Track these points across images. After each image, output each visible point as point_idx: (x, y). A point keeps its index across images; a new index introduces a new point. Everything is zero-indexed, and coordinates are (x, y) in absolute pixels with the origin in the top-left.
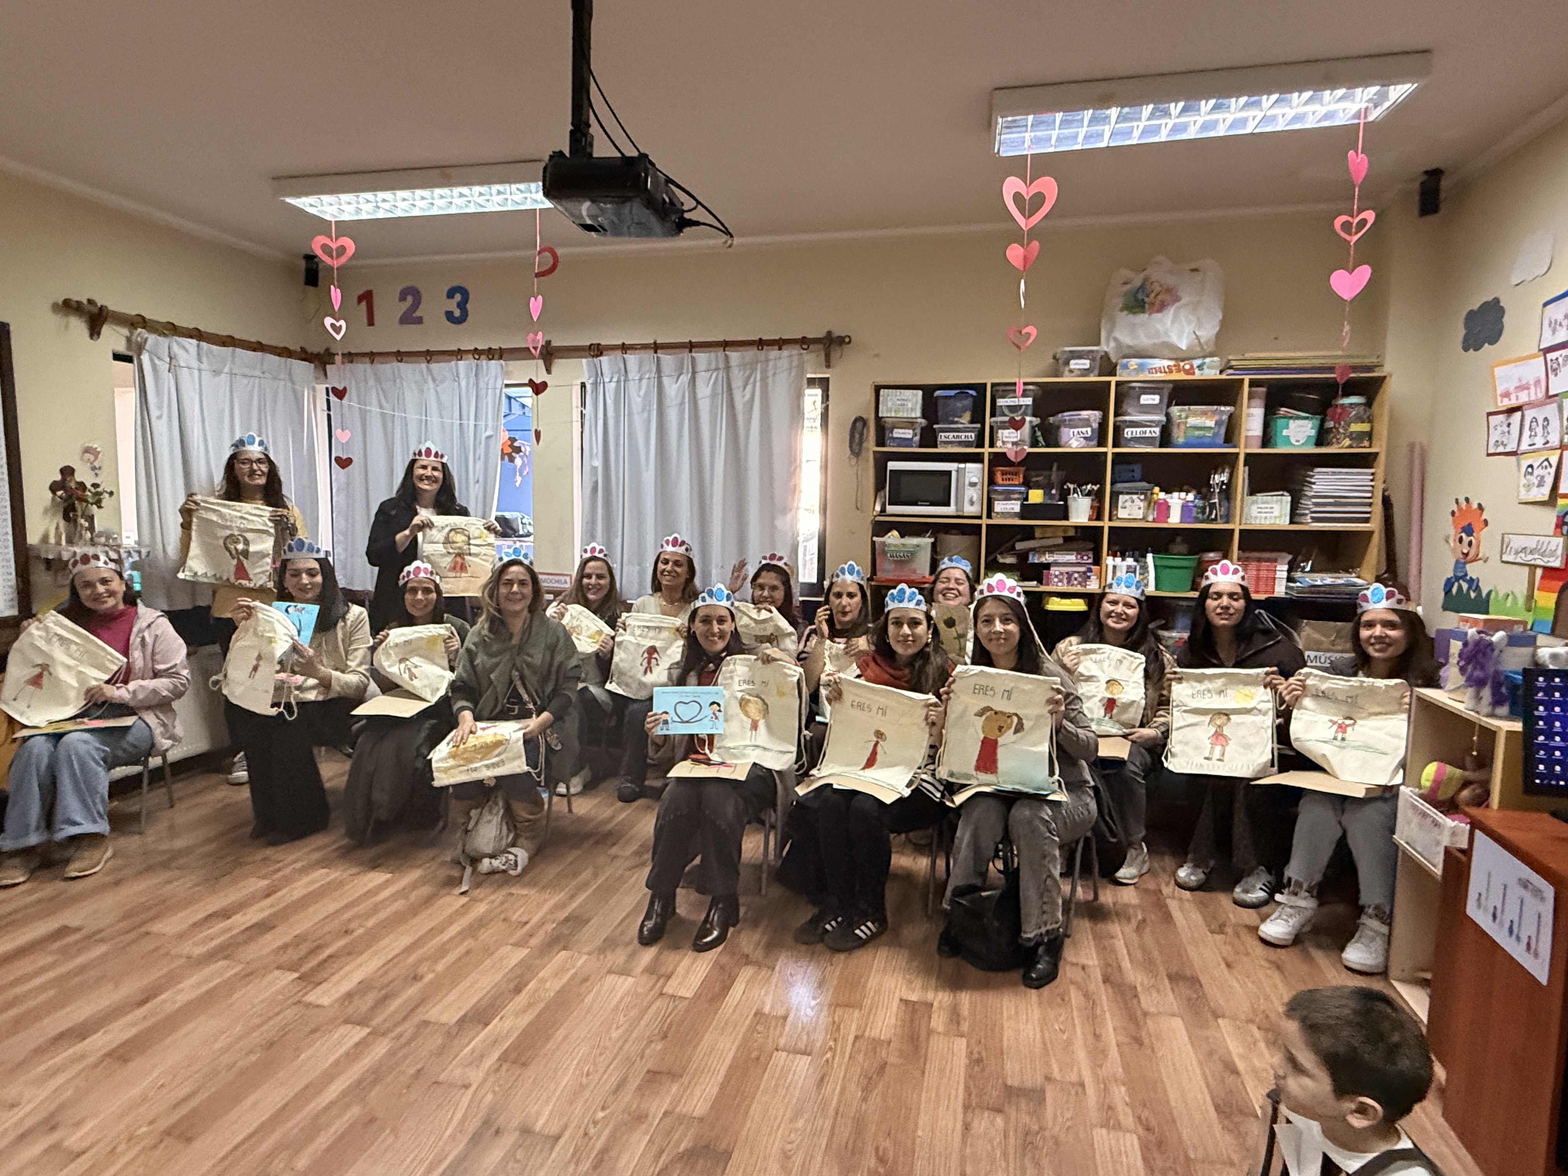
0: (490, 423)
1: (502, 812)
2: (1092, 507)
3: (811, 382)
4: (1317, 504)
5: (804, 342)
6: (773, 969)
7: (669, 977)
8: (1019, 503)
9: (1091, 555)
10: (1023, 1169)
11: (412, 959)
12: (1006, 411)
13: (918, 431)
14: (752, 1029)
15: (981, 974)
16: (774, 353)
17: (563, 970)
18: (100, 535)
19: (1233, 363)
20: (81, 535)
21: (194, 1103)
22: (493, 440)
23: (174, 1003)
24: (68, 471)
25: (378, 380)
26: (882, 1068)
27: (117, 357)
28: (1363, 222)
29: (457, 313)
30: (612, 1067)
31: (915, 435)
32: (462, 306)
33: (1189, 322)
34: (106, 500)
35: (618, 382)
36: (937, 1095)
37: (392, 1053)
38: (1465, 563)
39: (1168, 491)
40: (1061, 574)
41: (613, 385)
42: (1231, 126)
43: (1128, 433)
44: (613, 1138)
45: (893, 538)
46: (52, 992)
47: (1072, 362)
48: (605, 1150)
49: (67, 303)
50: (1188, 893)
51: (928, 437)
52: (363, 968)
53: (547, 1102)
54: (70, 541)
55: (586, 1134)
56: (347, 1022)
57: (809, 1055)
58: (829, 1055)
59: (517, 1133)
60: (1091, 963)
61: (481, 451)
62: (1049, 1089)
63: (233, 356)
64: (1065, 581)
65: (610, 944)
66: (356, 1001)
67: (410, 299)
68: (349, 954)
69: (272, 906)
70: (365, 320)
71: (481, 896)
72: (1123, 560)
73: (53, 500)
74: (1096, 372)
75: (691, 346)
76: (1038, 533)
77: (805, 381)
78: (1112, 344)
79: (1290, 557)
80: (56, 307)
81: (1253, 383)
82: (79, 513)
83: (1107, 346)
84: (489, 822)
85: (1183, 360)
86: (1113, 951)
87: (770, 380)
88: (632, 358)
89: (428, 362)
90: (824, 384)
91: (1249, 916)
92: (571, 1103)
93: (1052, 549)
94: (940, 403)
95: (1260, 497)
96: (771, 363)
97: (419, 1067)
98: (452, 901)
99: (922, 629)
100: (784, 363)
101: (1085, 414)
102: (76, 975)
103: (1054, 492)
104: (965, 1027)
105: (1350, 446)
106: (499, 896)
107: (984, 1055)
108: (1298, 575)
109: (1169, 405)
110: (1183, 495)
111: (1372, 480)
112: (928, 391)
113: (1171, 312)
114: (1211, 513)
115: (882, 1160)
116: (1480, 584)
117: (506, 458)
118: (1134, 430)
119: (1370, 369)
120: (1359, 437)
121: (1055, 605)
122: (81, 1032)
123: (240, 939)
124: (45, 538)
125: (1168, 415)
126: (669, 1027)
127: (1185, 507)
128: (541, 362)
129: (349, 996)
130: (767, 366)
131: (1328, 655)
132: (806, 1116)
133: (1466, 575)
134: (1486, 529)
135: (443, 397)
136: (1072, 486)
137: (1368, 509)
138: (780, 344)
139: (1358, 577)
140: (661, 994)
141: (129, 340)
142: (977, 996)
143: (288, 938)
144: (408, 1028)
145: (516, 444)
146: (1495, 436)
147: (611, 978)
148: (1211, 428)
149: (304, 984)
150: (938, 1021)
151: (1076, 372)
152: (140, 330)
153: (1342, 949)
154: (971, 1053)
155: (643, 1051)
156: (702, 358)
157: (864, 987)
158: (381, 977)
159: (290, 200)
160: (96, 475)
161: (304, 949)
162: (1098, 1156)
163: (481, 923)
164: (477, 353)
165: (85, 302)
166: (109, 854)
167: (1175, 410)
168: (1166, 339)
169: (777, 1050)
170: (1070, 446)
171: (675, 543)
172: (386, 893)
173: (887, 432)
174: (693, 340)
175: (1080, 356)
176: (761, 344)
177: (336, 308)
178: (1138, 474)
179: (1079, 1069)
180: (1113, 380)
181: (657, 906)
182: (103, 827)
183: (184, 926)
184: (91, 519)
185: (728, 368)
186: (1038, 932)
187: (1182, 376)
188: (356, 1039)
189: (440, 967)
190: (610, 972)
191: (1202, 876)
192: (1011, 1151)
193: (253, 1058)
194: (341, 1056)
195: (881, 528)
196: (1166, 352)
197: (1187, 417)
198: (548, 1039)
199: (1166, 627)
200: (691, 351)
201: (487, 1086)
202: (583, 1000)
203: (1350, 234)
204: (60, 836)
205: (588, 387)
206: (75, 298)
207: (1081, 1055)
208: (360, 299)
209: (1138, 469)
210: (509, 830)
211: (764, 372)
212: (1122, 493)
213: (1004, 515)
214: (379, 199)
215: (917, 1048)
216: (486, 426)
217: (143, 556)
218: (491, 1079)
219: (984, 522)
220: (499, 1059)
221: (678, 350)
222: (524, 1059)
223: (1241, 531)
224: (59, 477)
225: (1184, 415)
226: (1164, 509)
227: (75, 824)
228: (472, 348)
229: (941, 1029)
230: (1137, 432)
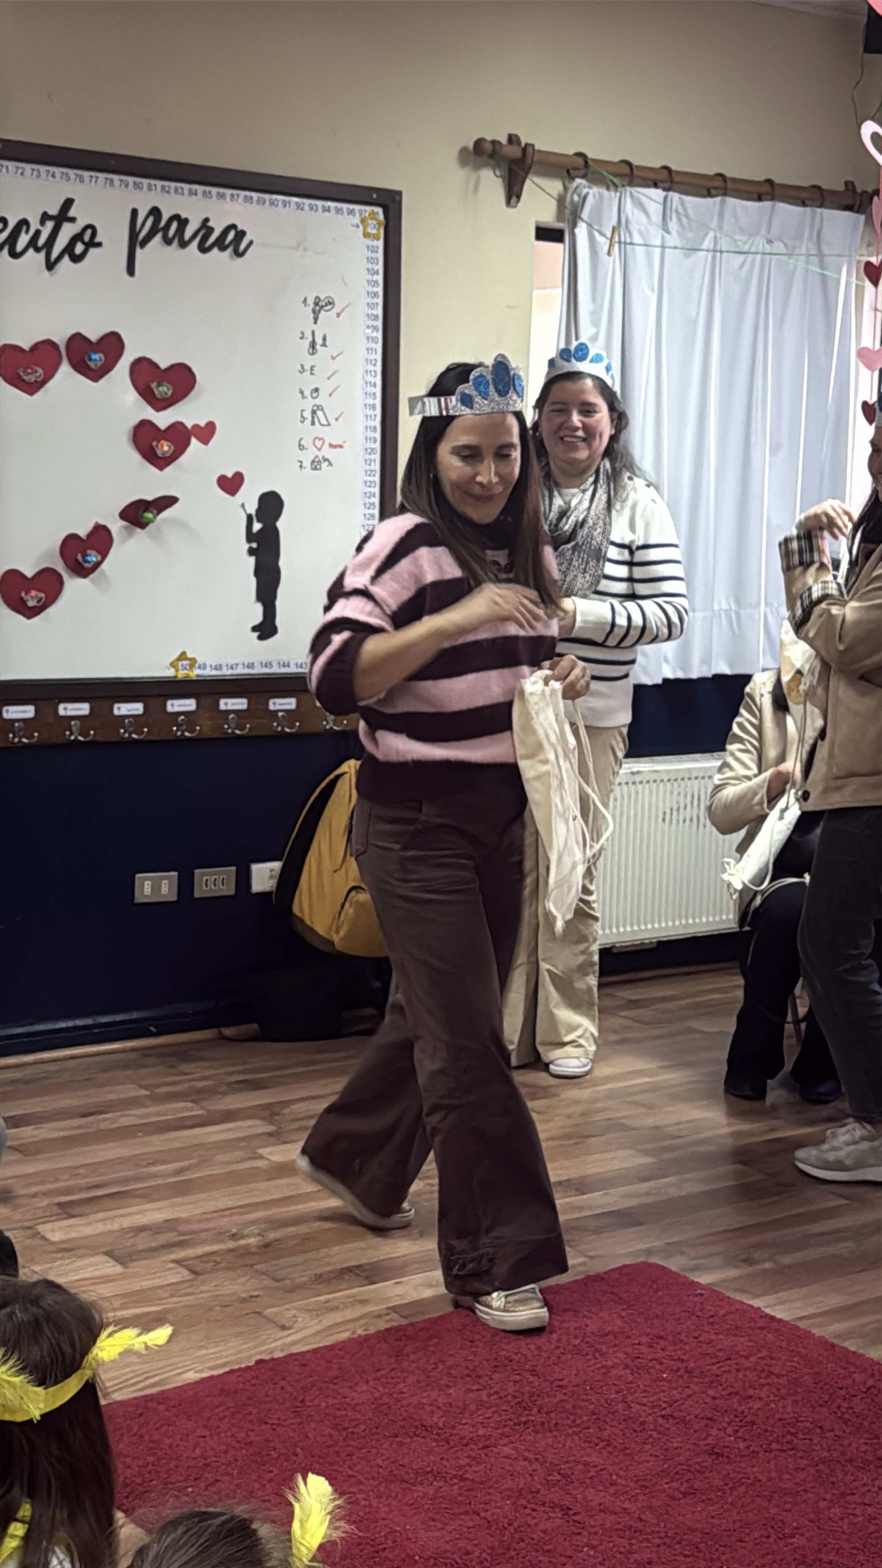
27: (545, 234)
49: (479, 147)
63: (721, 214)
80: (463, 156)
141: (561, 200)
152: (578, 181)
165: (504, 140)
206: (490, 136)
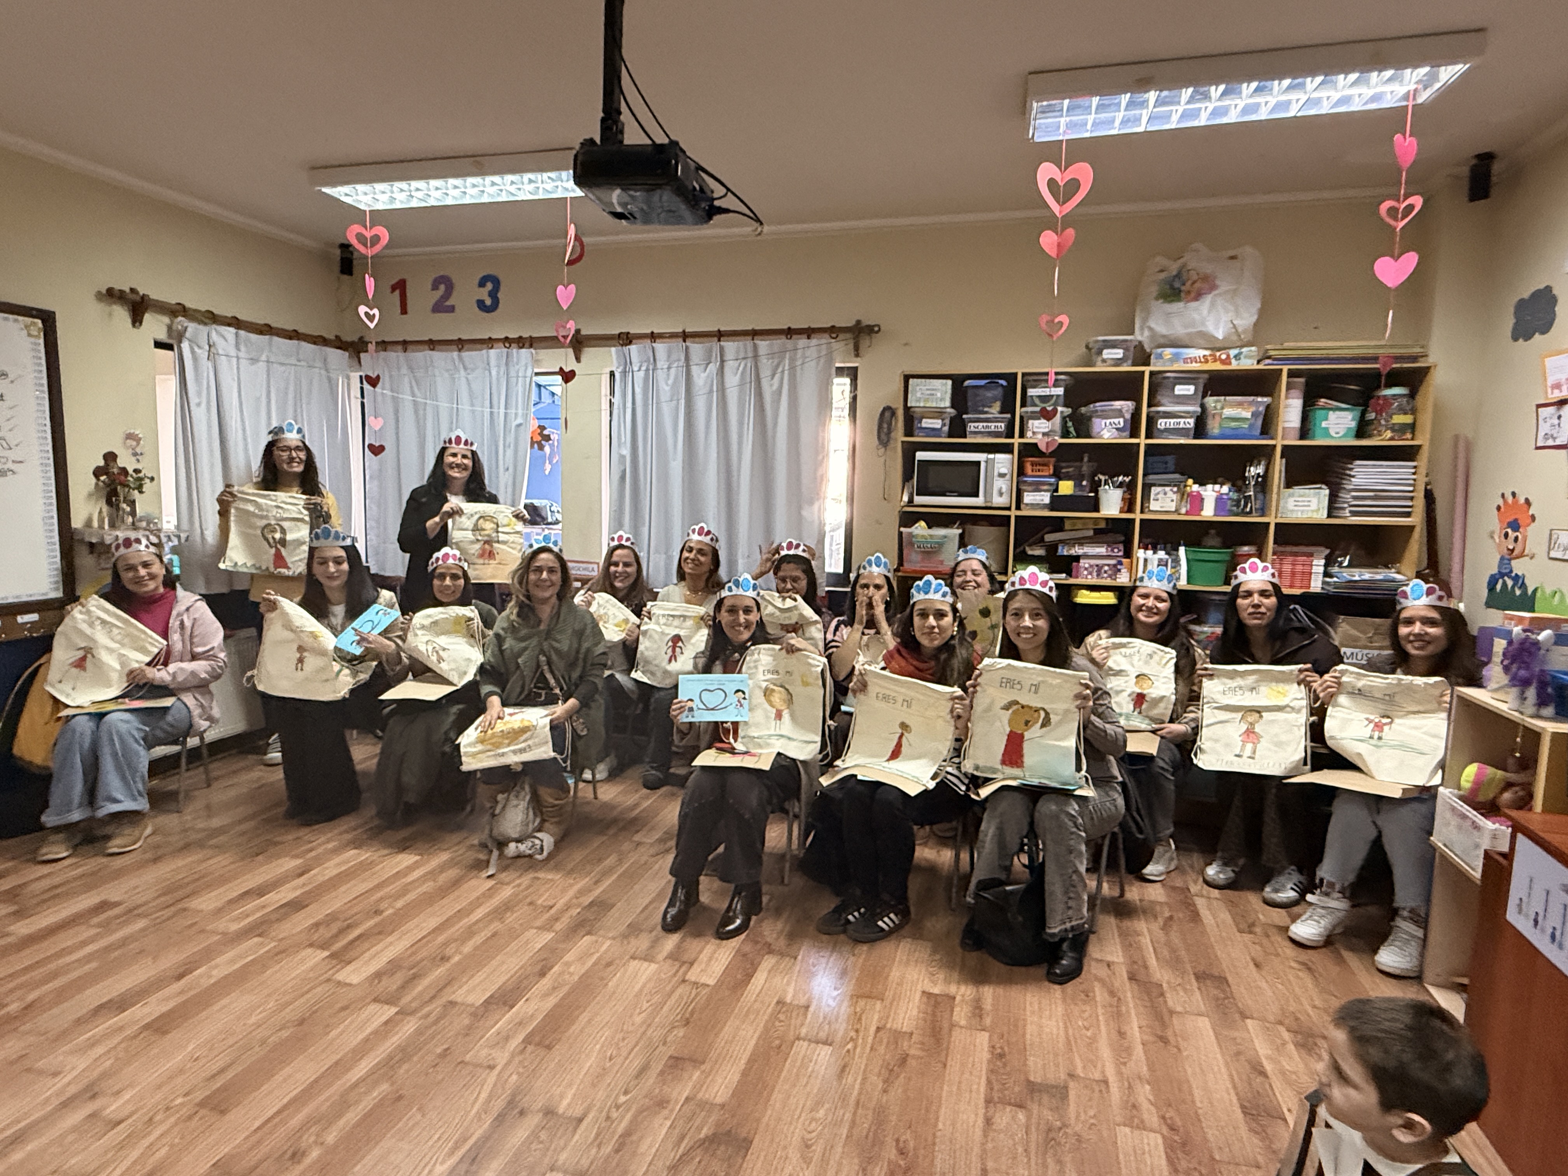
0: (520, 412)
1: (528, 798)
2: (1123, 499)
3: (840, 371)
4: (1356, 498)
5: (833, 331)
6: (796, 958)
7: (692, 964)
8: (1048, 494)
9: (1121, 547)
10: (1045, 1166)
11: (441, 939)
12: (1037, 401)
13: (947, 421)
14: (774, 1017)
15: (1003, 968)
16: (802, 342)
17: (588, 954)
18: (141, 520)
19: (1272, 353)
20: (123, 521)
21: (230, 1075)
22: (522, 428)
23: (210, 977)
24: (110, 457)
25: (411, 368)
26: (904, 1060)
27: (159, 345)
28: (1411, 207)
29: (488, 302)
30: (635, 1050)
31: (944, 425)
32: (493, 294)
33: (1227, 311)
34: (147, 486)
35: (647, 370)
36: (959, 1089)
37: (419, 1032)
38: (1510, 560)
39: (1202, 484)
40: (1091, 566)
41: (642, 374)
42: (1273, 110)
43: (1162, 423)
44: (634, 1122)
45: (920, 529)
46: (94, 965)
47: (1105, 351)
48: (627, 1134)
49: (110, 292)
50: (1216, 891)
51: (958, 427)
52: (392, 948)
53: (570, 1085)
54: (112, 526)
55: (608, 1118)
56: (376, 1000)
57: (830, 1045)
58: (850, 1046)
59: (541, 1114)
60: (1116, 960)
61: (511, 439)
62: (1072, 1085)
63: (270, 344)
64: (1095, 574)
65: (634, 930)
66: (385, 981)
67: (442, 287)
68: (380, 933)
69: (304, 885)
70: (398, 310)
71: (507, 880)
72: (1155, 553)
73: (97, 484)
74: (1130, 362)
75: (720, 335)
76: (1068, 525)
77: (834, 371)
78: (1147, 333)
79: (1327, 551)
80: (100, 296)
81: (1292, 374)
82: (122, 499)
83: (1140, 335)
84: (517, 806)
85: (1219, 350)
86: (1140, 948)
87: (798, 369)
88: (661, 347)
89: (460, 350)
90: (853, 374)
91: (1278, 916)
92: (594, 1085)
93: (1081, 542)
94: (970, 393)
95: (1297, 490)
96: (800, 352)
97: (445, 1046)
98: (479, 884)
99: (949, 619)
100: (812, 352)
101: (1118, 404)
102: (116, 949)
103: (1084, 483)
104: (988, 1021)
105: (1392, 439)
106: (526, 880)
107: (1006, 1049)
108: (1335, 569)
109: (1204, 396)
110: (1217, 487)
111: (1414, 474)
112: (958, 381)
113: (1207, 300)
114: (1246, 506)
115: (902, 1152)
116: (1526, 581)
117: (536, 446)
118: (1168, 420)
119: (1414, 358)
120: (1401, 429)
121: (1085, 598)
122: (121, 1004)
123: (273, 917)
124: (88, 523)
125: (1203, 406)
126: (692, 1013)
127: (1219, 500)
128: (570, 351)
129: (378, 975)
130: (796, 354)
131: (1365, 651)
132: (827, 1106)
133: (1511, 571)
134: (1533, 525)
135: (474, 386)
136: (1103, 478)
137: (1410, 504)
138: (809, 332)
139: (1398, 573)
140: (684, 981)
141: (170, 328)
142: (1000, 990)
143: (320, 917)
144: (435, 1007)
145: (546, 432)
146: (1544, 428)
147: (635, 964)
148: (1247, 419)
149: (334, 962)
150: (961, 1014)
151: (1109, 362)
152: (180, 318)
153: (1375, 951)
154: (993, 1047)
155: (666, 1037)
156: (731, 347)
157: (887, 978)
158: (410, 956)
159: (326, 190)
160: (138, 461)
161: (335, 928)
162: (1121, 1156)
163: (507, 907)
164: (507, 341)
165: (127, 291)
166: (148, 831)
167: (1210, 401)
168: (1204, 329)
169: (798, 1039)
170: (1101, 437)
171: (701, 532)
172: (416, 874)
173: (916, 422)
174: (722, 329)
175: (1113, 345)
176: (790, 332)
177: (370, 297)
178: (1171, 466)
179: (1103, 1066)
180: (1147, 370)
181: (681, 894)
182: (142, 804)
183: (219, 904)
184: (132, 504)
185: (756, 357)
186: (1063, 927)
187: (1217, 366)
188: (384, 1018)
189: (467, 948)
190: (633, 958)
191: (1232, 875)
192: (1033, 1146)
193: (285, 1034)
194: (370, 1034)
195: (908, 519)
196: (1202, 342)
197: (1222, 408)
198: (572, 1023)
199: (1199, 622)
200: (719, 340)
201: (511, 1068)
202: (607, 984)
203: (1396, 219)
204: (101, 813)
205: (617, 376)
206: (117, 287)
207: (1105, 1052)
208: (393, 289)
209: (1171, 459)
210: (535, 815)
211: (792, 360)
212: (1154, 485)
213: (1033, 506)
214: (412, 188)
215: (938, 1042)
216: (516, 414)
217: (183, 540)
218: (517, 1060)
219: (1013, 513)
220: (523, 1041)
221: (706, 339)
222: (547, 1042)
223: (1276, 524)
224: (101, 463)
225: (1219, 406)
226: (1198, 502)
227: (116, 801)
228: (503, 336)
229: (963, 1023)
230: (1171, 423)
